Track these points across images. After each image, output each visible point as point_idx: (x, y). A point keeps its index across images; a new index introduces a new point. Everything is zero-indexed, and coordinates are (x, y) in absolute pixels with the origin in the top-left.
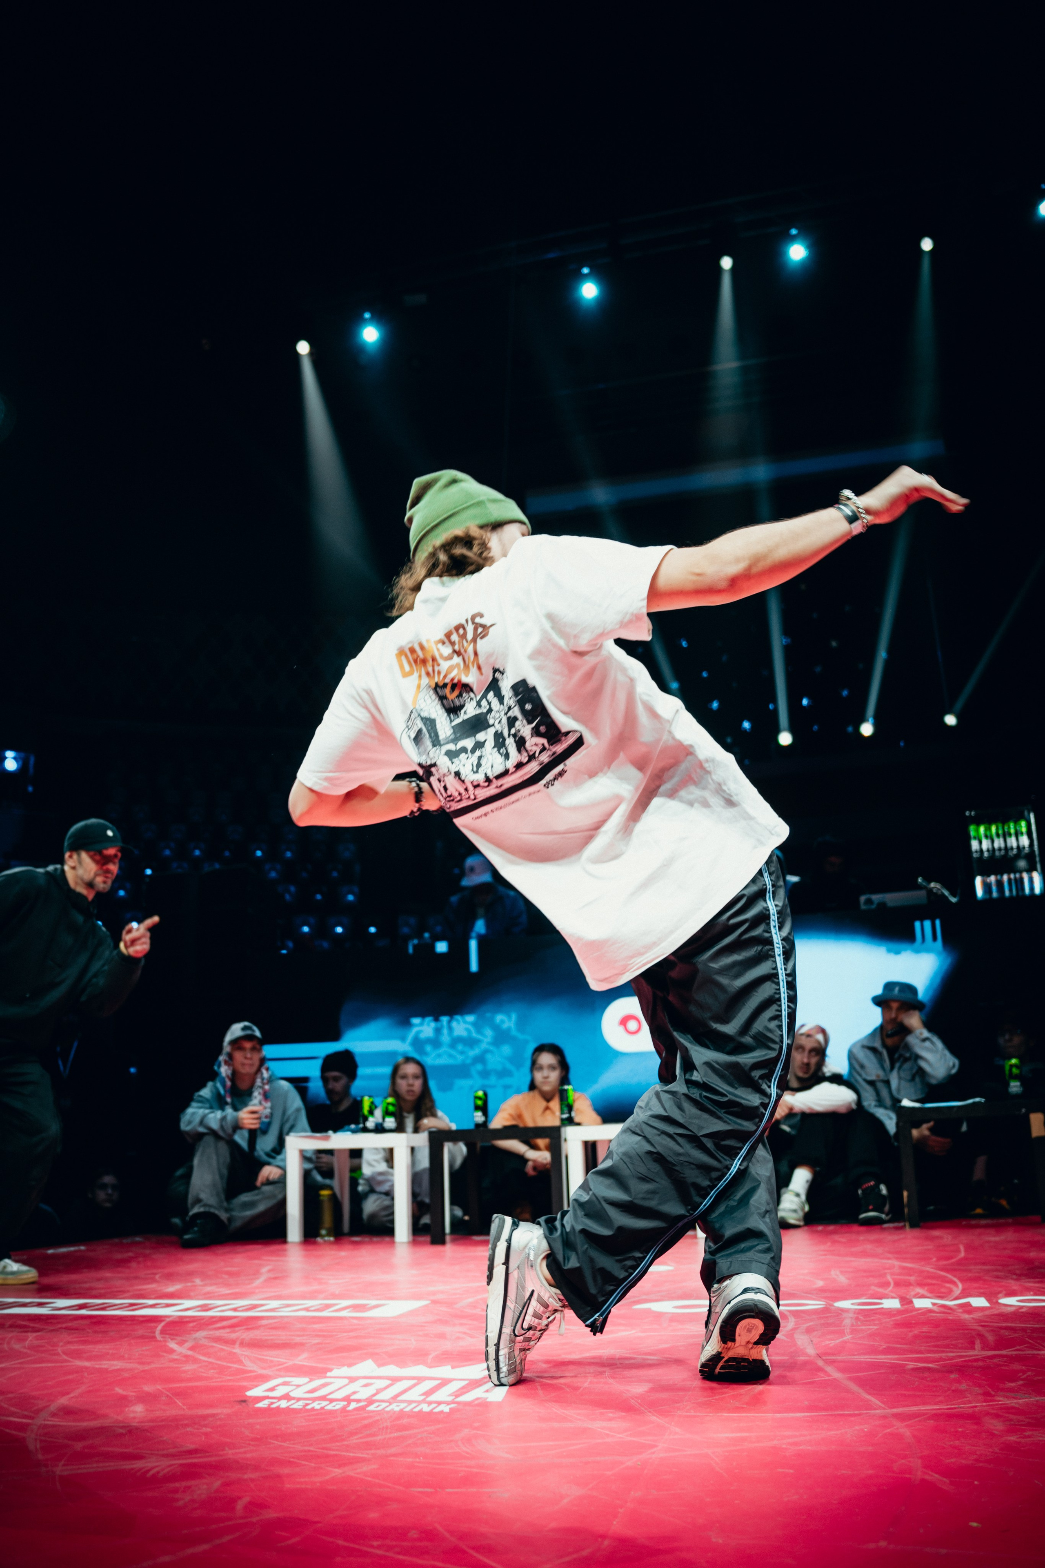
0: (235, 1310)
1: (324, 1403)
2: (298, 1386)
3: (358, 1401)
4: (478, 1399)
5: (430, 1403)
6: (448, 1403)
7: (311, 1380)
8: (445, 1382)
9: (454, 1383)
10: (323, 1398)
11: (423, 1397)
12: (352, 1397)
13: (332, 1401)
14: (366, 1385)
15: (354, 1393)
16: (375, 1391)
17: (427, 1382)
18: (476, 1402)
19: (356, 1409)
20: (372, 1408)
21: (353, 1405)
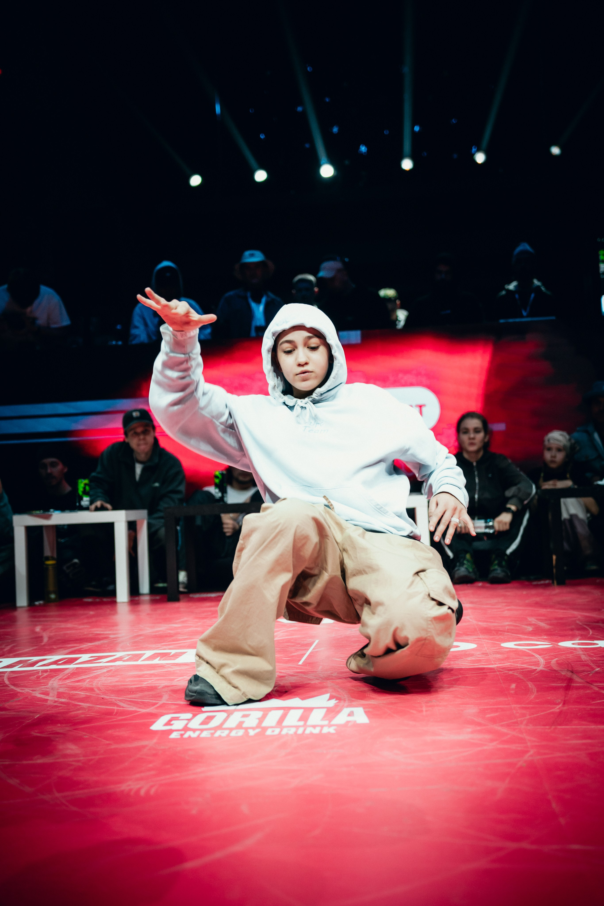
0: (55, 663)
1: (226, 732)
2: (189, 720)
3: (253, 728)
4: (348, 722)
5: (314, 727)
6: (330, 726)
7: (194, 716)
8: (308, 710)
9: (315, 710)
10: (220, 727)
11: (302, 723)
12: (244, 725)
13: (231, 729)
14: (244, 716)
15: (241, 723)
16: (257, 721)
17: (292, 711)
18: (350, 724)
19: (256, 735)
20: (269, 732)
21: (252, 733)
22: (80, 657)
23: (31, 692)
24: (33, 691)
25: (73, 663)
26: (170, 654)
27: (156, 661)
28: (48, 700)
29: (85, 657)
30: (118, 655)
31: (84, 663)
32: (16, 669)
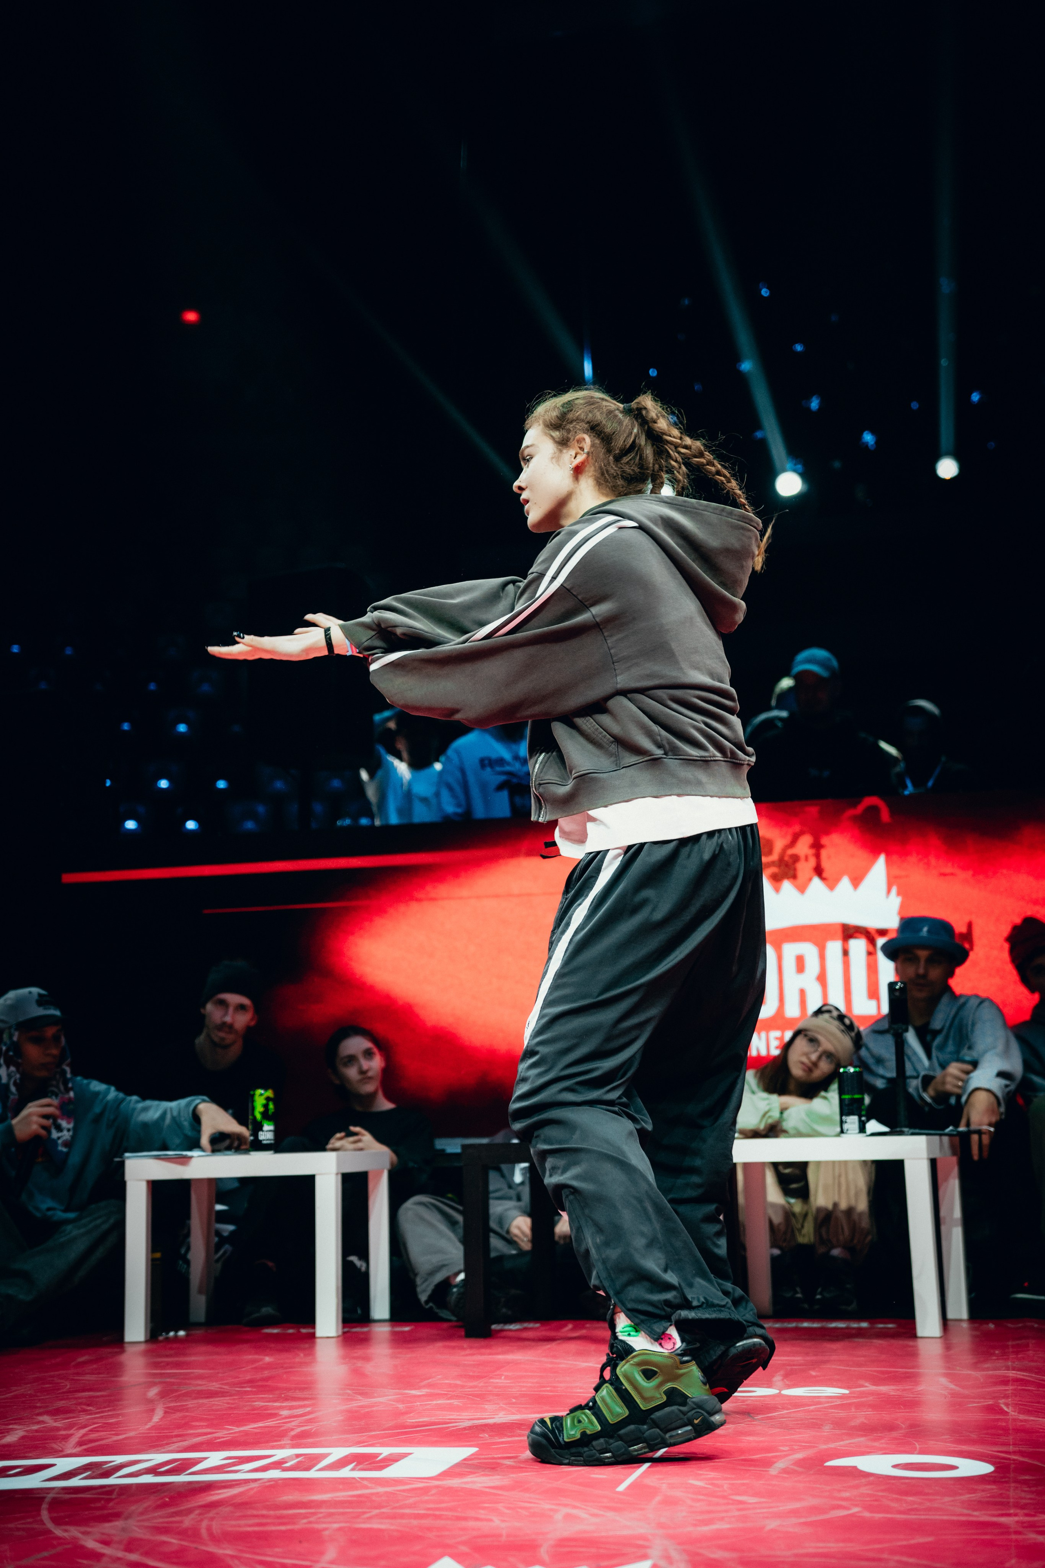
22: (206, 1458)
23: (80, 1535)
24: (84, 1533)
25: (185, 1471)
26: (377, 1457)
27: (346, 1472)
28: (103, 1555)
29: (215, 1458)
30: (279, 1454)
31: (206, 1472)
32: (75, 1482)
